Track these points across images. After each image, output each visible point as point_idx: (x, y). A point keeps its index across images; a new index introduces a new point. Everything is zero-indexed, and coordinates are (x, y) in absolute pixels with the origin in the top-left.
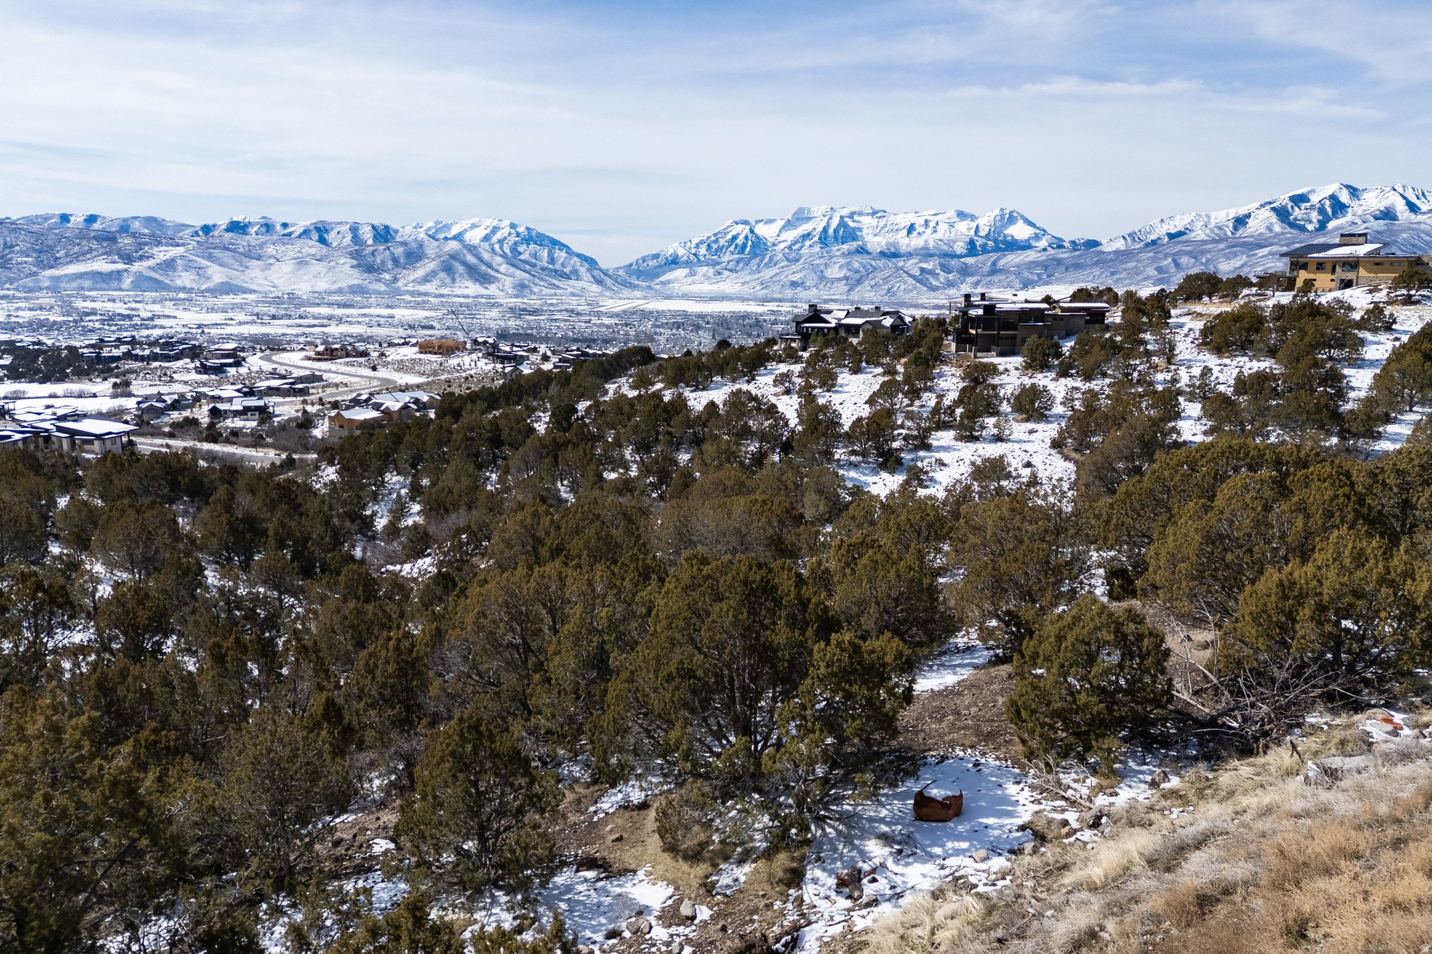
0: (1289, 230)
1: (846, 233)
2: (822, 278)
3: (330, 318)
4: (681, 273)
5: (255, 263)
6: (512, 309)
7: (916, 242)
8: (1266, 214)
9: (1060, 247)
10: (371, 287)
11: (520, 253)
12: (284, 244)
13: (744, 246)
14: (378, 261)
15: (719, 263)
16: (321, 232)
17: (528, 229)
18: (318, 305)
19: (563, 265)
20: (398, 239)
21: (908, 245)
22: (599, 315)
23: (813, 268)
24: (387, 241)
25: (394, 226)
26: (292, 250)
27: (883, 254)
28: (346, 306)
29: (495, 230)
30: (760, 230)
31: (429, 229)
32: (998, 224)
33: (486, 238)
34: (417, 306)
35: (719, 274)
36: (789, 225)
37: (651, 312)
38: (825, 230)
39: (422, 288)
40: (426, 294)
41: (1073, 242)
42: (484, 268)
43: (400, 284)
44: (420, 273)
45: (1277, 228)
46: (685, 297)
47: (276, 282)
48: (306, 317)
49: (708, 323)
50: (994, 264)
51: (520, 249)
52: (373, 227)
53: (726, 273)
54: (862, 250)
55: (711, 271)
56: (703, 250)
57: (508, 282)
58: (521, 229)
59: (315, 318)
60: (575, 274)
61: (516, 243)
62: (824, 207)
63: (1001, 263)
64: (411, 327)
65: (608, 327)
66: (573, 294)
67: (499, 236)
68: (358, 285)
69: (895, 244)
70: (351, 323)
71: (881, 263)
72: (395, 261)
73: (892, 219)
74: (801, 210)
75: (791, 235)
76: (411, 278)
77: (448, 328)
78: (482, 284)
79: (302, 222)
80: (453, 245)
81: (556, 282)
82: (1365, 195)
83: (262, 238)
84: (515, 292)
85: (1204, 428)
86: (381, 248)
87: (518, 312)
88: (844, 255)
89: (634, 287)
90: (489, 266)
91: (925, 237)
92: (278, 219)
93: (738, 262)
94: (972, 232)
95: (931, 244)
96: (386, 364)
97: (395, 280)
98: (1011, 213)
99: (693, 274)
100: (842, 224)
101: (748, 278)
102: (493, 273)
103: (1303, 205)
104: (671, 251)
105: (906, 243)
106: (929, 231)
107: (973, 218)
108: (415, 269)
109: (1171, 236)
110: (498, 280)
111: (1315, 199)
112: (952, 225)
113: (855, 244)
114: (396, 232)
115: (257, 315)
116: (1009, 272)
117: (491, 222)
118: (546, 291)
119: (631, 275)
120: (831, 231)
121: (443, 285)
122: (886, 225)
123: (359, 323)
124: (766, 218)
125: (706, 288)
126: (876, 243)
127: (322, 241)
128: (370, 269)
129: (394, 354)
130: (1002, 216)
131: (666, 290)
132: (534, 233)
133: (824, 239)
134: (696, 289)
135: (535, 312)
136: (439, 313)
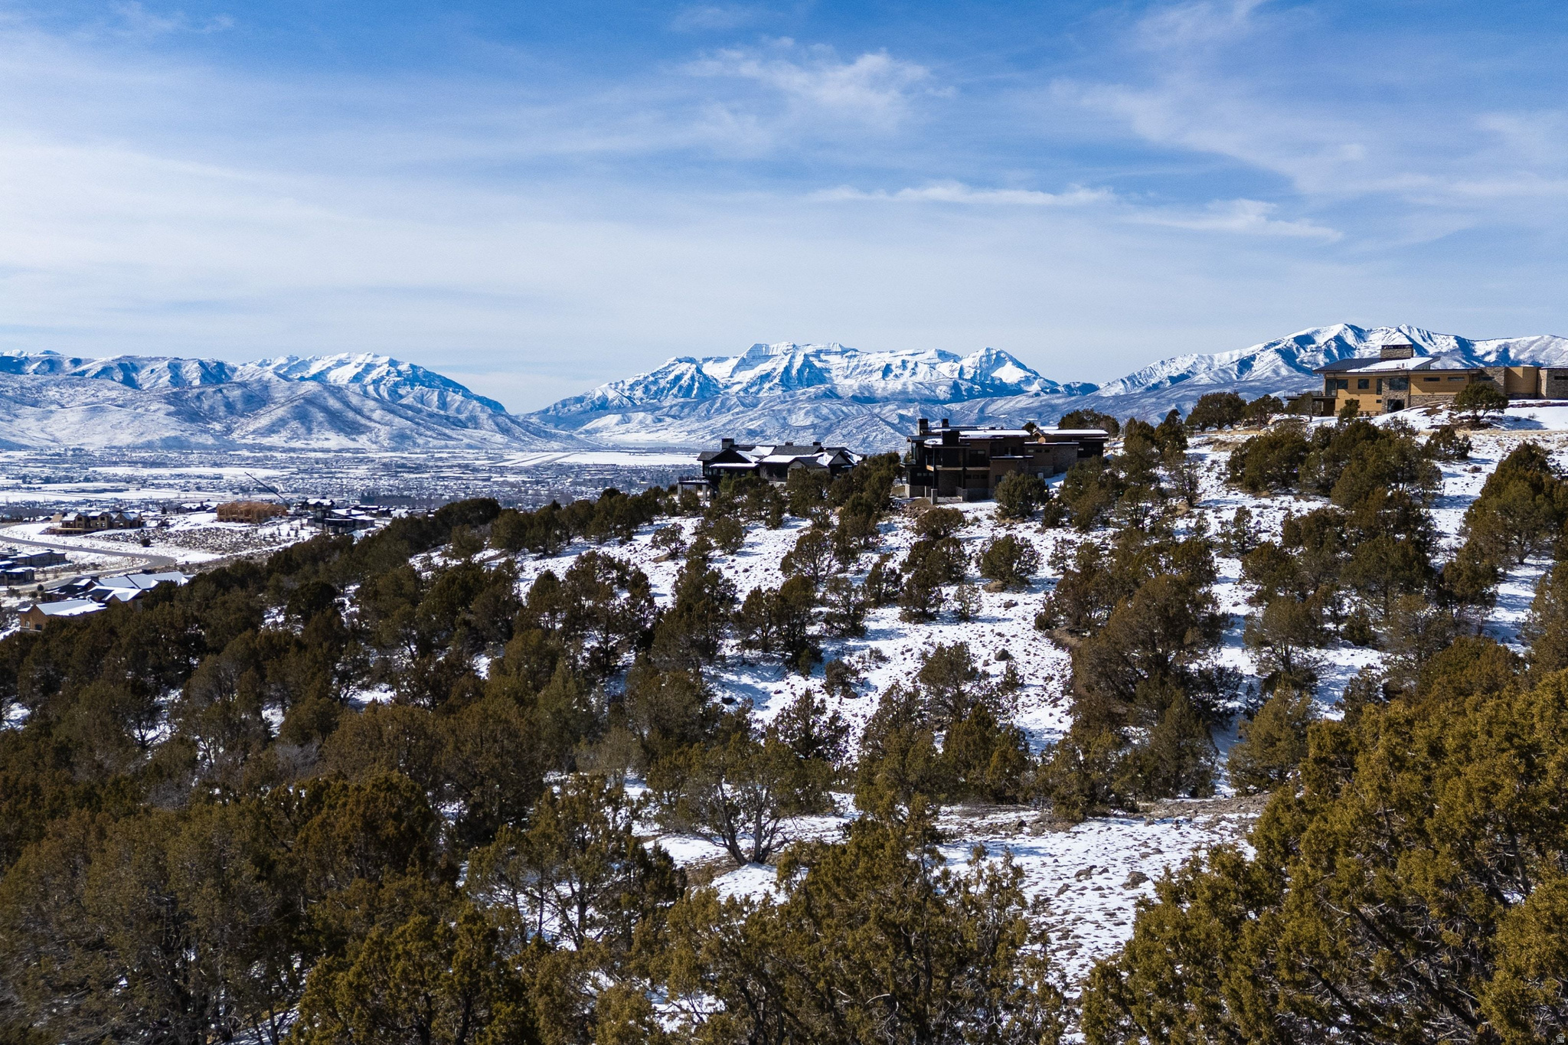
0: (1296, 373)
1: (812, 374)
2: (785, 426)
3: (129, 480)
4: (612, 419)
5: (29, 409)
6: (386, 466)
7: (893, 385)
8: (1271, 355)
9: (1054, 391)
10: (193, 440)
11: (401, 397)
12: (72, 385)
13: (690, 388)
14: (206, 405)
15: (659, 409)
16: (128, 371)
17: (412, 366)
18: (115, 464)
19: (458, 410)
20: (236, 378)
21: (884, 389)
22: (502, 471)
23: (775, 415)
24: (220, 381)
25: (231, 363)
26: (83, 394)
27: (855, 399)
28: (154, 464)
29: (369, 368)
30: (709, 369)
31: (280, 366)
32: (984, 366)
33: (357, 378)
34: (257, 463)
35: (660, 421)
36: (743, 364)
37: (571, 467)
38: (787, 370)
39: (266, 441)
40: (270, 449)
41: (1067, 387)
42: (351, 415)
43: (235, 435)
44: (264, 421)
45: (1284, 372)
46: (617, 448)
47: (58, 434)
48: (96, 480)
49: (643, 479)
50: (982, 410)
51: (402, 391)
52: (201, 364)
53: (669, 420)
54: (832, 394)
55: (650, 418)
56: (639, 393)
57: (384, 432)
58: (403, 368)
59: (108, 481)
60: (474, 422)
61: (396, 385)
62: (785, 343)
63: (990, 409)
64: (244, 490)
65: (512, 485)
66: (470, 446)
67: (374, 374)
68: (175, 438)
69: (869, 388)
70: (158, 487)
71: (853, 409)
72: (230, 407)
73: (864, 358)
74: (757, 347)
75: (747, 376)
76: (251, 428)
77: (296, 491)
78: (347, 434)
79: (100, 357)
80: (311, 387)
81: (447, 431)
82: (1372, 337)
83: (41, 379)
84: (393, 444)
85: (1248, 594)
86: (210, 390)
87: (392, 469)
88: (809, 400)
89: (550, 437)
90: (358, 411)
91: (902, 380)
92: (67, 352)
93: (683, 406)
94: (956, 375)
95: (911, 388)
96: (165, 538)
97: (229, 430)
98: (998, 353)
99: (626, 420)
100: (807, 363)
101: (696, 426)
102: (363, 421)
103: (1309, 347)
104: (599, 393)
105: (880, 385)
106: (907, 373)
107: (956, 359)
108: (256, 417)
109: (1174, 380)
110: (369, 429)
111: (1320, 340)
112: (933, 367)
113: (822, 387)
114: (234, 370)
115: (24, 478)
116: (999, 420)
117: (363, 358)
118: (434, 442)
119: (547, 422)
120: (794, 372)
121: (295, 436)
122: (857, 366)
123: (170, 486)
124: (715, 355)
125: (643, 437)
126: (847, 385)
127: (129, 382)
128: (193, 416)
129: (179, 524)
130: (989, 356)
131: (592, 440)
132: (420, 372)
133: (786, 380)
134: (630, 438)
135: (418, 468)
136: (286, 473)
